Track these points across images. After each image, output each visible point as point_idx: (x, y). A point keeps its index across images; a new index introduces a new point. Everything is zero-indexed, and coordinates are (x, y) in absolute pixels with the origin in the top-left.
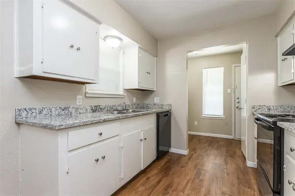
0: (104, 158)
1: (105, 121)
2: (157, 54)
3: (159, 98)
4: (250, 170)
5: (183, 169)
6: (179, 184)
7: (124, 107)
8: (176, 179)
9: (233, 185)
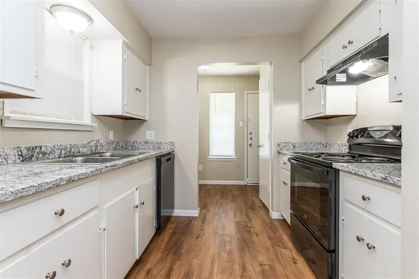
0: (68, 264)
1: (70, 181)
2: (151, 60)
3: (153, 133)
4: (277, 223)
5: (199, 239)
6: (201, 266)
7: (93, 149)
8: (195, 261)
9: (268, 249)
